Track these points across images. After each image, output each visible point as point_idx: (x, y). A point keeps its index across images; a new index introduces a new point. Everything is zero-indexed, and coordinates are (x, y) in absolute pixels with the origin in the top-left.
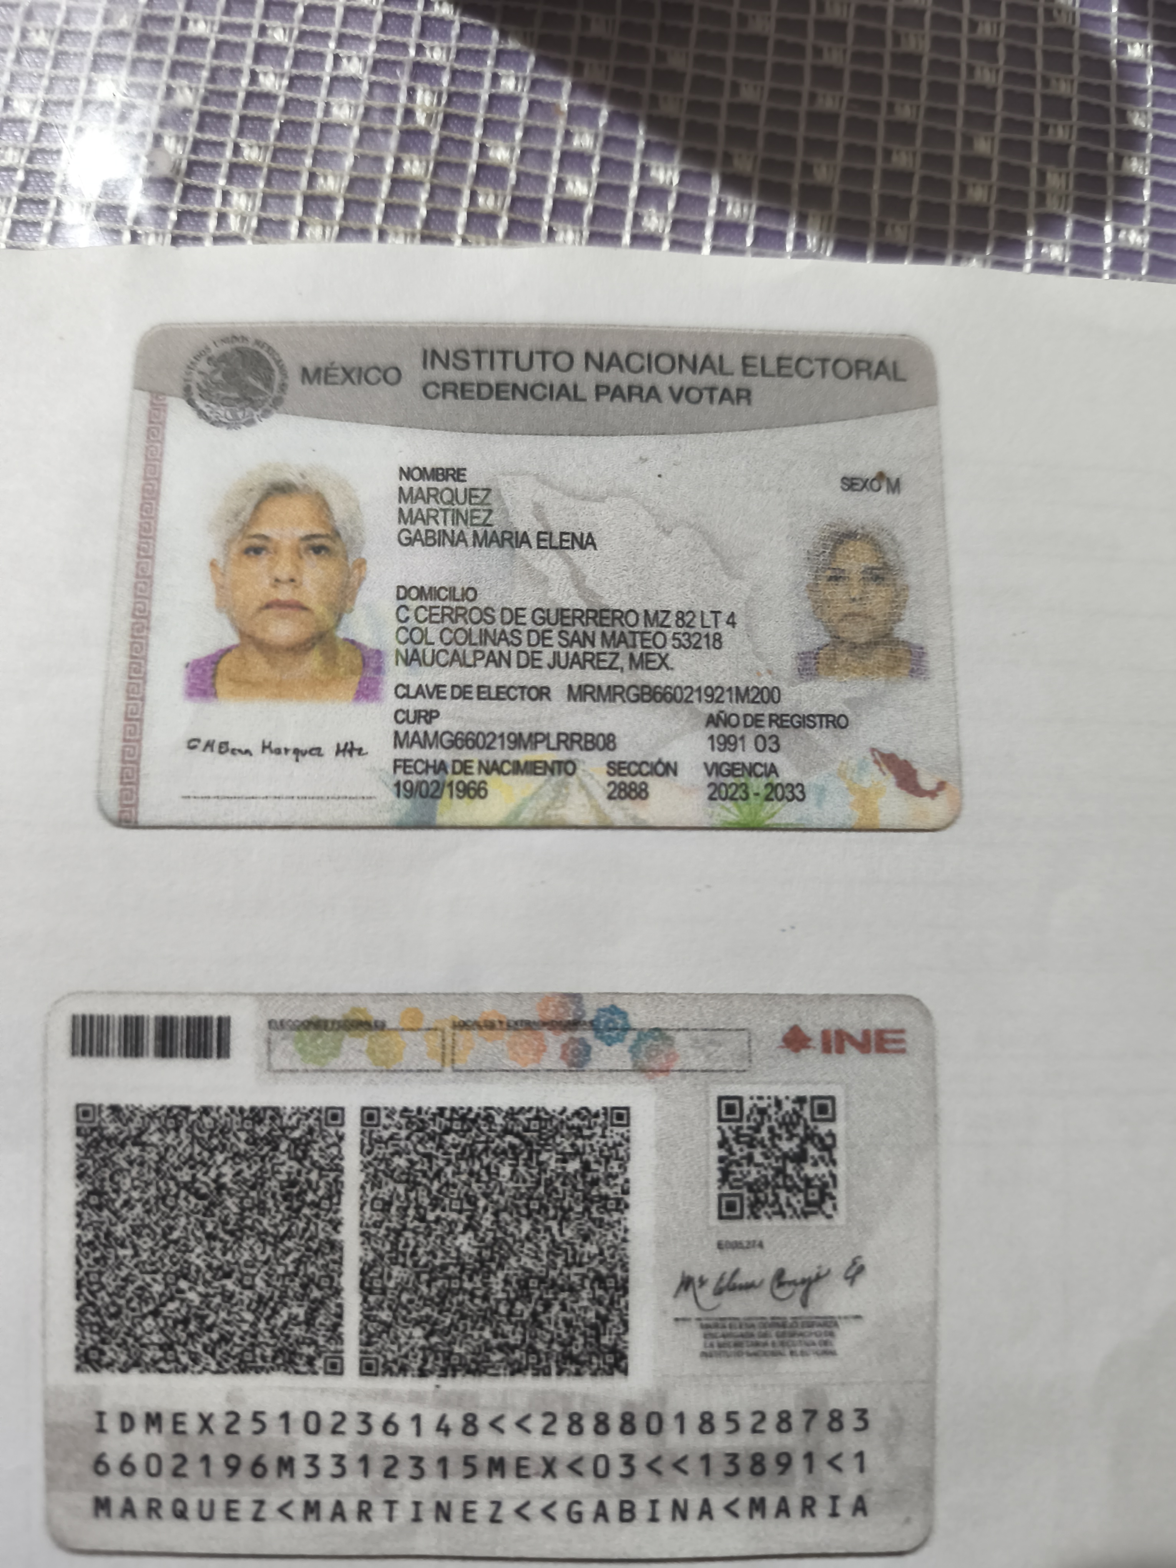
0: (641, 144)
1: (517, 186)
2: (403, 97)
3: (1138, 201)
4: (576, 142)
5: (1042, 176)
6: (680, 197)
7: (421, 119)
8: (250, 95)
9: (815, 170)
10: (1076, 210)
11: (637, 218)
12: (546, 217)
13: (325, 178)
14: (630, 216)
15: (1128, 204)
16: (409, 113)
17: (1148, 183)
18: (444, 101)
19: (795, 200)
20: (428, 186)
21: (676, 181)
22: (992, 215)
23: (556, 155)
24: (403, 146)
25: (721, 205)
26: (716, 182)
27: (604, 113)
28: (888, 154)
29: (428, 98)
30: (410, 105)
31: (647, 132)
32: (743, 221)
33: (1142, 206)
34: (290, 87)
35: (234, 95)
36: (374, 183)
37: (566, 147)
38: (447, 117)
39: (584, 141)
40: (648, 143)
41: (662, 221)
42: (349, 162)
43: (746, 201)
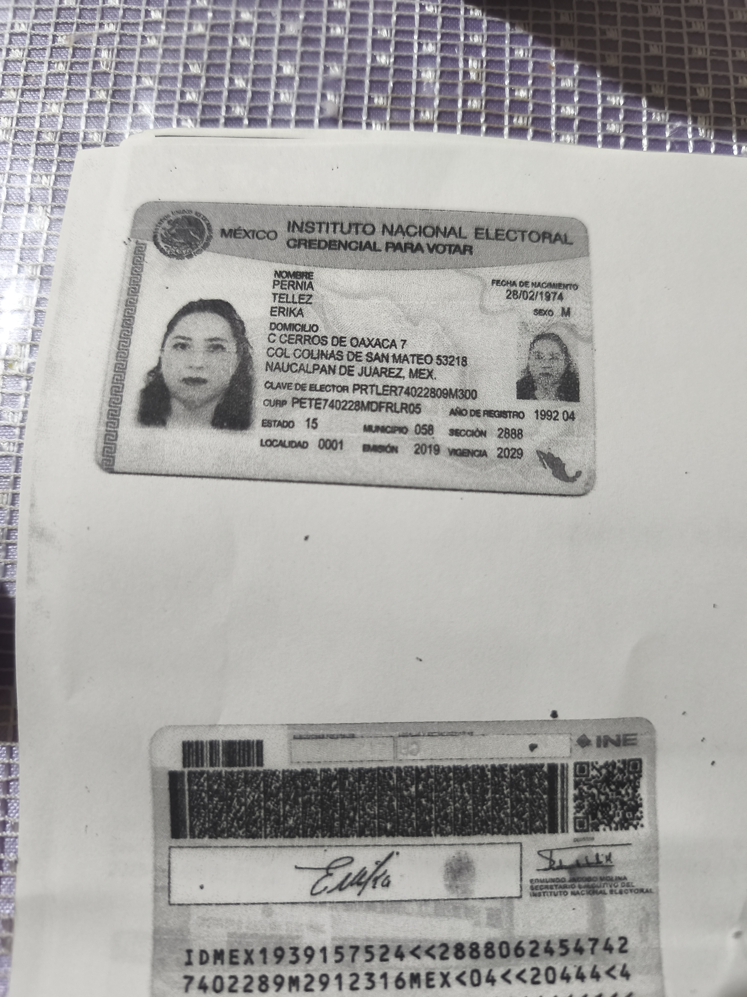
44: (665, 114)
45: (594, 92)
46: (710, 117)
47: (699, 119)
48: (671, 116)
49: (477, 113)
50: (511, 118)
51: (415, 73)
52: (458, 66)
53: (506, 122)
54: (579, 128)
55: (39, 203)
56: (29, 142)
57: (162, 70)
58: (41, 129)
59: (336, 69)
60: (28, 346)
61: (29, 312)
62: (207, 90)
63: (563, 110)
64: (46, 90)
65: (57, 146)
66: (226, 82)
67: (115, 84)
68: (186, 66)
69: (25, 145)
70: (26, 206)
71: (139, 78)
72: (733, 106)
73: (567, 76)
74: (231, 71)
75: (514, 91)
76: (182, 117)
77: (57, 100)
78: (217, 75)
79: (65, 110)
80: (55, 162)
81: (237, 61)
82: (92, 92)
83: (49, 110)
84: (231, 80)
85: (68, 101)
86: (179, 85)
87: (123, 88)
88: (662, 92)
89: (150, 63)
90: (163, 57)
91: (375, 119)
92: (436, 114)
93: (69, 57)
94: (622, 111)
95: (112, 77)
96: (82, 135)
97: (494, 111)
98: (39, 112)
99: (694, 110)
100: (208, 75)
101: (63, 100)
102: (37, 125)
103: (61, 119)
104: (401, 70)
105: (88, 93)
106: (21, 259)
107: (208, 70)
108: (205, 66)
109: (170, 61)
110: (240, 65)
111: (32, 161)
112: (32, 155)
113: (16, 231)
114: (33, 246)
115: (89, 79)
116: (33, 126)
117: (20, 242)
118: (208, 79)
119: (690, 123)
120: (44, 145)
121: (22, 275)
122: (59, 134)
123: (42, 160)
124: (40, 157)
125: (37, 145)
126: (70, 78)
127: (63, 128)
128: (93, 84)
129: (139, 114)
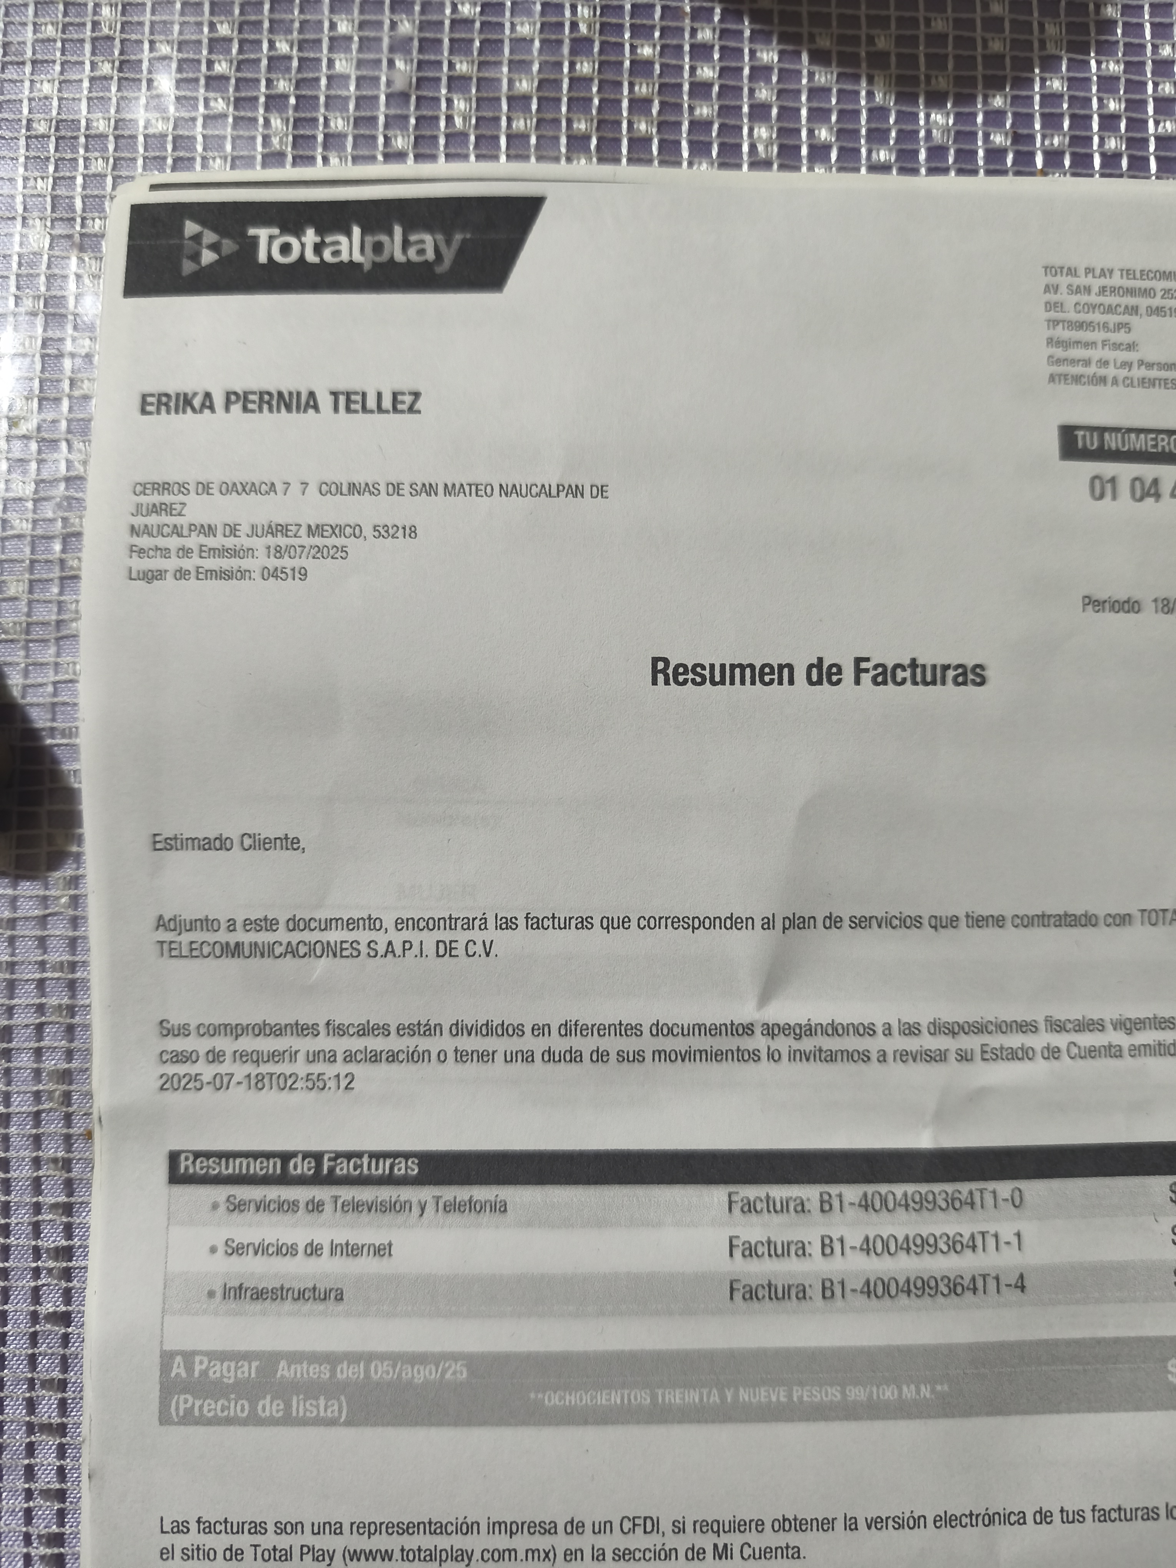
0: (747, 33)
1: (661, 75)
2: (568, 13)
3: (1114, 38)
4: (700, 36)
5: (1042, 26)
6: (781, 71)
7: (583, 29)
8: (453, 22)
9: (876, 40)
10: (1068, 51)
11: (752, 91)
12: (686, 98)
13: (520, 81)
14: (746, 90)
15: (1107, 41)
16: (574, 25)
17: (1120, 24)
18: (598, 13)
19: (864, 65)
20: (596, 82)
21: (776, 59)
22: (1008, 61)
23: (687, 48)
24: (573, 52)
25: (811, 75)
26: (805, 57)
27: (718, 11)
28: (928, 21)
29: (586, 11)
30: (574, 19)
31: (750, 23)
32: (828, 85)
33: (1118, 42)
34: (482, 13)
35: (442, 23)
36: (558, 83)
37: (693, 41)
38: (602, 25)
39: (706, 35)
40: (752, 31)
41: (770, 93)
42: (536, 67)
43: (829, 69)
44: (832, 73)
45: (740, 45)
46: (890, 76)
47: (876, 78)
48: (839, 75)
49: (589, 80)
50: (631, 85)
51: (508, 25)
52: (563, 15)
53: (626, 92)
54: (720, 95)
55: (36, 214)
56: (16, 134)
57: (181, 33)
58: (31, 116)
59: (406, 23)
60: (36, 400)
61: (34, 356)
62: (241, 57)
63: (699, 72)
64: (34, 62)
65: (53, 139)
66: (265, 46)
67: (122, 53)
68: (212, 26)
69: (11, 139)
70: (20, 219)
71: (152, 43)
72: (922, 59)
73: (705, 25)
74: (271, 30)
75: (636, 47)
76: (211, 95)
77: (49, 77)
78: (252, 37)
79: (59, 91)
80: (52, 160)
81: (277, 16)
82: (93, 65)
83: (40, 90)
84: (272, 44)
85: (62, 78)
86: (205, 52)
87: (133, 57)
88: (828, 43)
89: (165, 22)
90: (182, 13)
91: (456, 93)
92: (536, 84)
93: (60, 16)
94: (776, 71)
95: (117, 42)
96: (83, 123)
97: (610, 76)
98: (27, 92)
99: (870, 65)
100: (241, 36)
101: (56, 76)
102: (25, 111)
103: (55, 103)
104: (489, 23)
105: (88, 66)
106: (18, 288)
107: (240, 31)
108: (236, 26)
109: (192, 19)
110: (282, 21)
111: (22, 160)
112: (22, 151)
113: (9, 253)
114: (31, 271)
115: (88, 47)
116: (21, 112)
117: (15, 266)
118: (242, 42)
119: (864, 83)
120: (36, 137)
121: (22, 310)
122: (54, 122)
123: (35, 158)
124: (32, 154)
125: (28, 138)
126: (63, 45)
127: (59, 114)
128: (93, 53)
129: (154, 92)
